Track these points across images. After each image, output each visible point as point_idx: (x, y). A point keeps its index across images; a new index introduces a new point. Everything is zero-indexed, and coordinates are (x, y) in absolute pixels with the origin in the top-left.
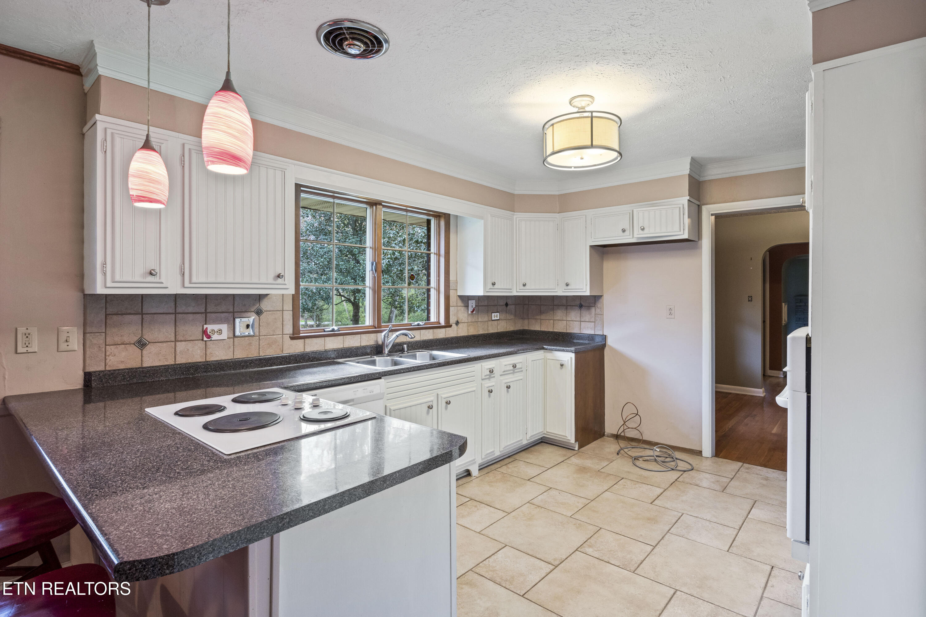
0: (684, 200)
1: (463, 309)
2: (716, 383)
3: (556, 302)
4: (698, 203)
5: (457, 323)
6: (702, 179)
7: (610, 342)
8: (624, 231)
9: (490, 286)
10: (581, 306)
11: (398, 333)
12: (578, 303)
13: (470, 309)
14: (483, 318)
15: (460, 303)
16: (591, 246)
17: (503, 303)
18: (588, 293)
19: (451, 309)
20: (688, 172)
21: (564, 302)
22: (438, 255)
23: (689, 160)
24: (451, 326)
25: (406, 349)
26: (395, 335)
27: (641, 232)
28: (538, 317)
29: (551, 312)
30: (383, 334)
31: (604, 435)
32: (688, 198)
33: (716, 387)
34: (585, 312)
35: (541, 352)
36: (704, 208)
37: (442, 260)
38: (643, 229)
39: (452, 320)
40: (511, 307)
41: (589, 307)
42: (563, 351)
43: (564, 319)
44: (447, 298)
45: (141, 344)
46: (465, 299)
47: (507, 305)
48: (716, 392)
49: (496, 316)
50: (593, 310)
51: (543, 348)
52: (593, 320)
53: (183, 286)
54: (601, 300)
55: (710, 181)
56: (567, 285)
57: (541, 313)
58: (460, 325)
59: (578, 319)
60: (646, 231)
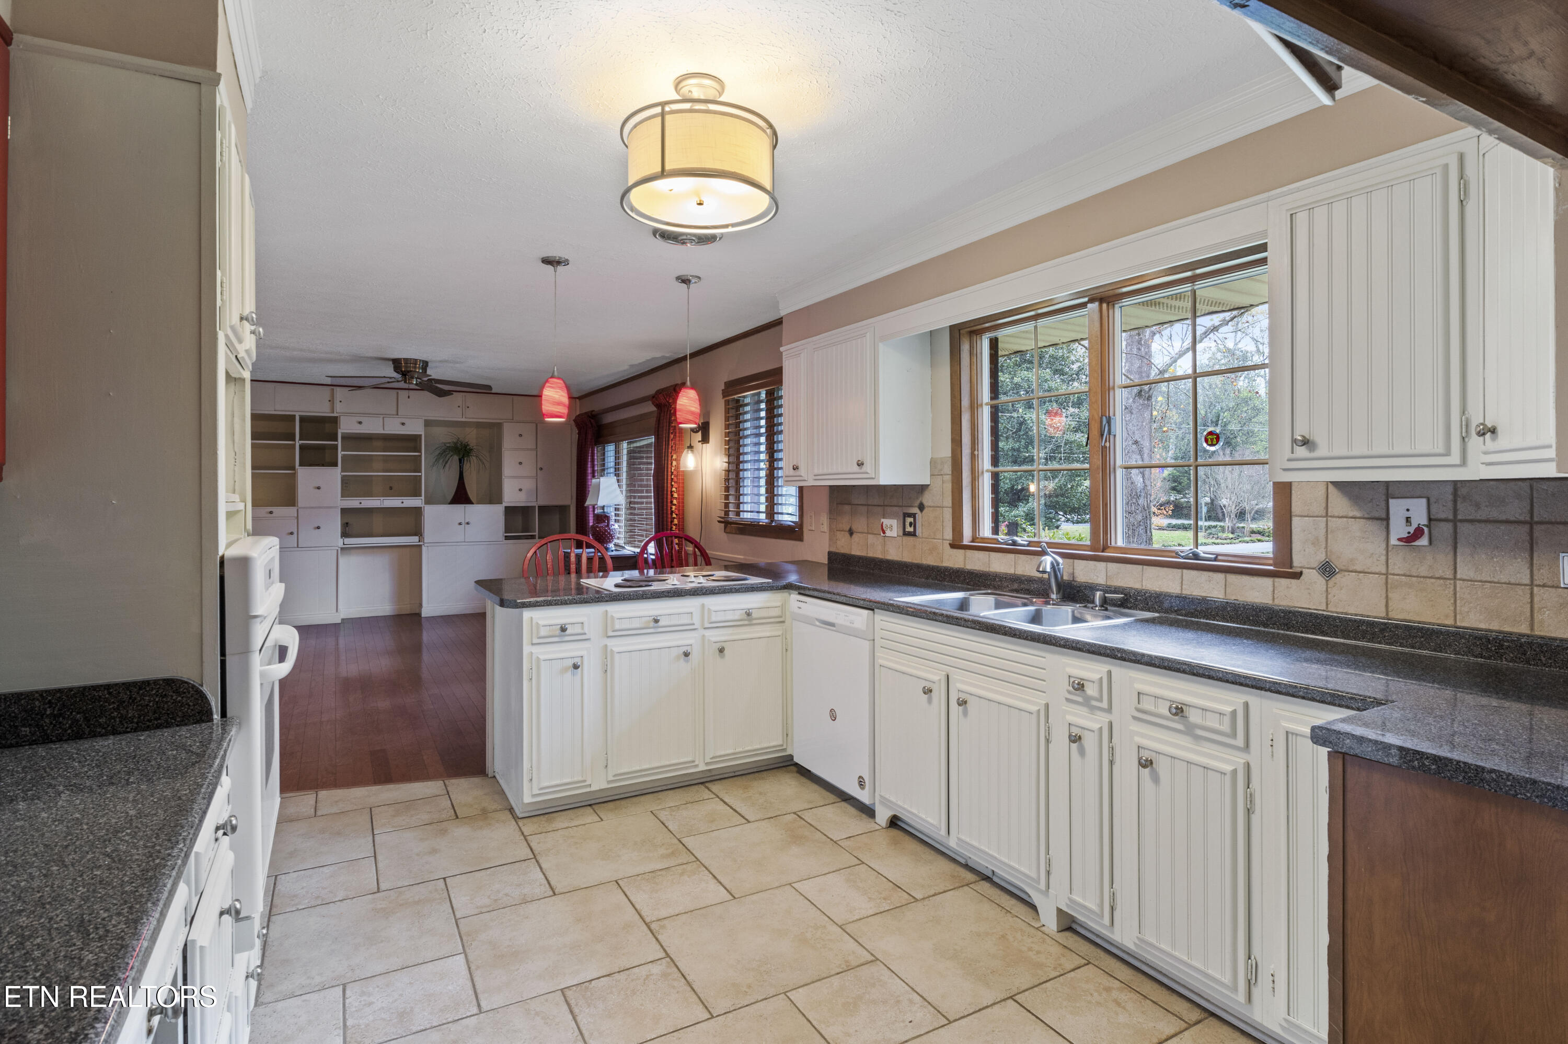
1: (1358, 524)
5: (1331, 569)
13: (1399, 530)
15: (1343, 505)
19: (1303, 523)
24: (1299, 574)
39: (1309, 557)
45: (851, 533)
58: (1345, 577)
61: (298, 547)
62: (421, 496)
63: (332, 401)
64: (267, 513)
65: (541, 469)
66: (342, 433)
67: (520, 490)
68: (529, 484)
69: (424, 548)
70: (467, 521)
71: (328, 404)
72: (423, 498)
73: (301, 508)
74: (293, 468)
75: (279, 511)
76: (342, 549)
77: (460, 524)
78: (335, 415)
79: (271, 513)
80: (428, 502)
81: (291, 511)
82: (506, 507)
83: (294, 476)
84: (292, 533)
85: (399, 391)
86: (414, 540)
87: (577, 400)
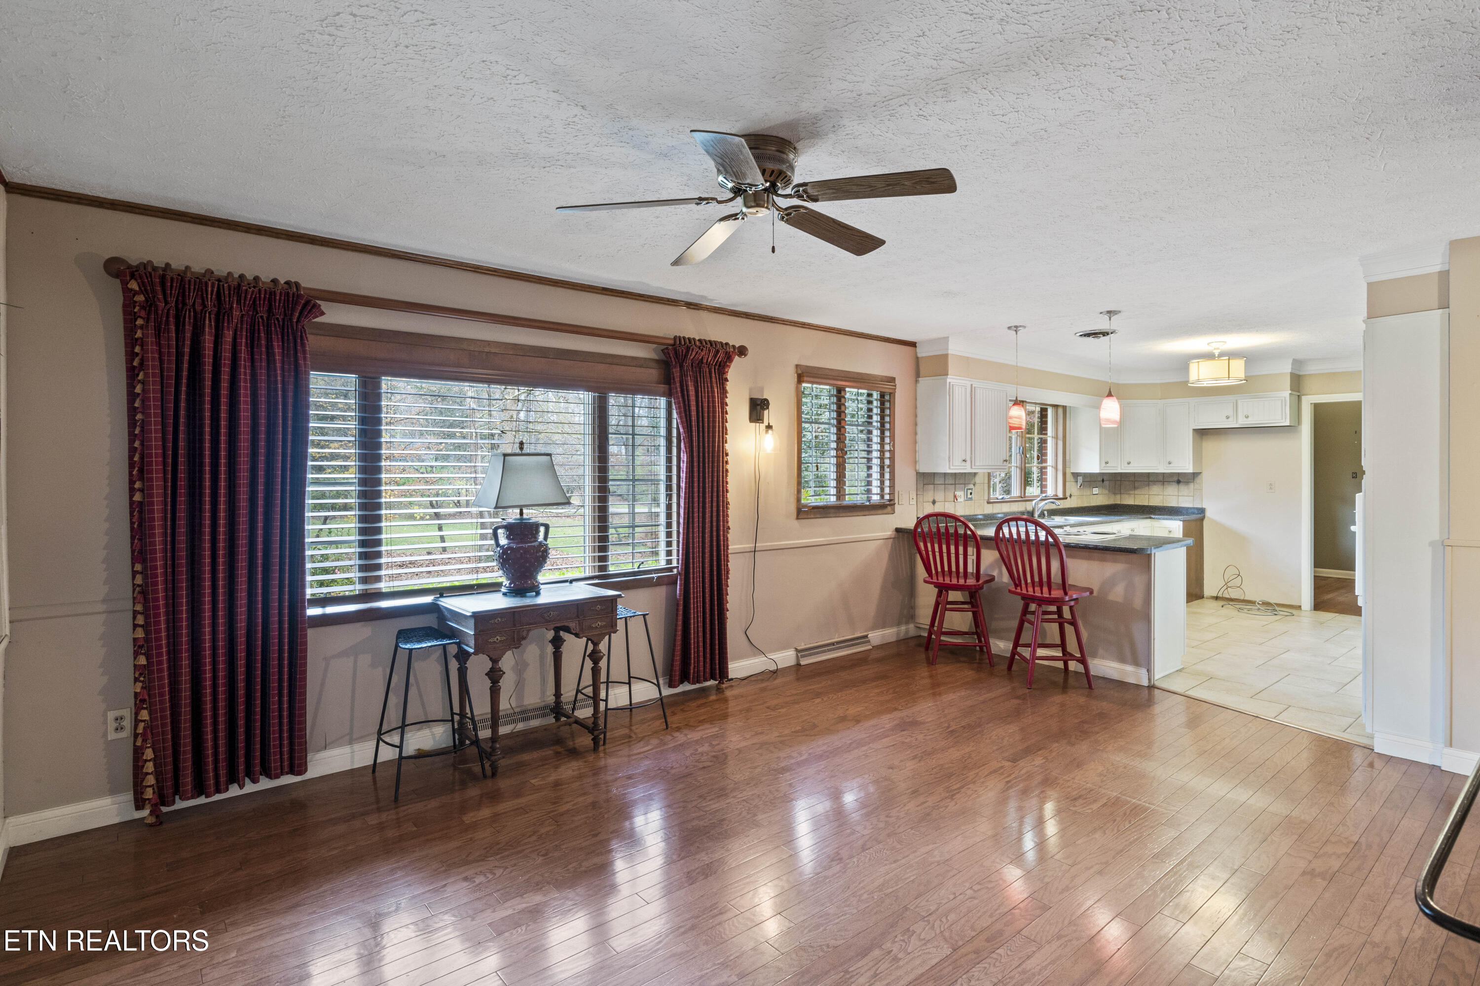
0: (1287, 393)
1: (1074, 484)
2: (1315, 567)
3: (1151, 479)
4: (1299, 394)
5: (1071, 496)
6: (1301, 373)
7: (1208, 514)
8: (1228, 418)
9: (1104, 464)
10: (1179, 482)
11: (1046, 502)
12: (1176, 479)
13: (1079, 485)
14: (1087, 492)
15: (1072, 479)
16: (1194, 430)
17: (1100, 479)
18: (1191, 471)
19: (1067, 483)
20: (1290, 371)
21: (1161, 478)
22: (1056, 438)
23: (1291, 361)
24: (1066, 498)
25: (1046, 515)
26: (1044, 503)
27: (1245, 419)
28: (1132, 492)
29: (1147, 488)
30: (1034, 502)
31: (1203, 597)
32: (1290, 392)
33: (1315, 572)
34: (1182, 487)
35: (1149, 520)
36: (1304, 398)
37: (1060, 443)
38: (1247, 417)
39: (1068, 495)
40: (1106, 483)
41: (1187, 483)
42: (1169, 519)
43: (1161, 493)
44: (1064, 474)
45: (934, 502)
46: (1076, 475)
47: (1103, 481)
48: (1315, 576)
49: (1096, 491)
50: (1191, 485)
51: (1151, 518)
52: (1192, 494)
53: (950, 468)
54: (1200, 476)
55: (1310, 375)
56: (1170, 463)
57: (1135, 488)
58: (1072, 497)
59: (1176, 493)
60: (1250, 419)
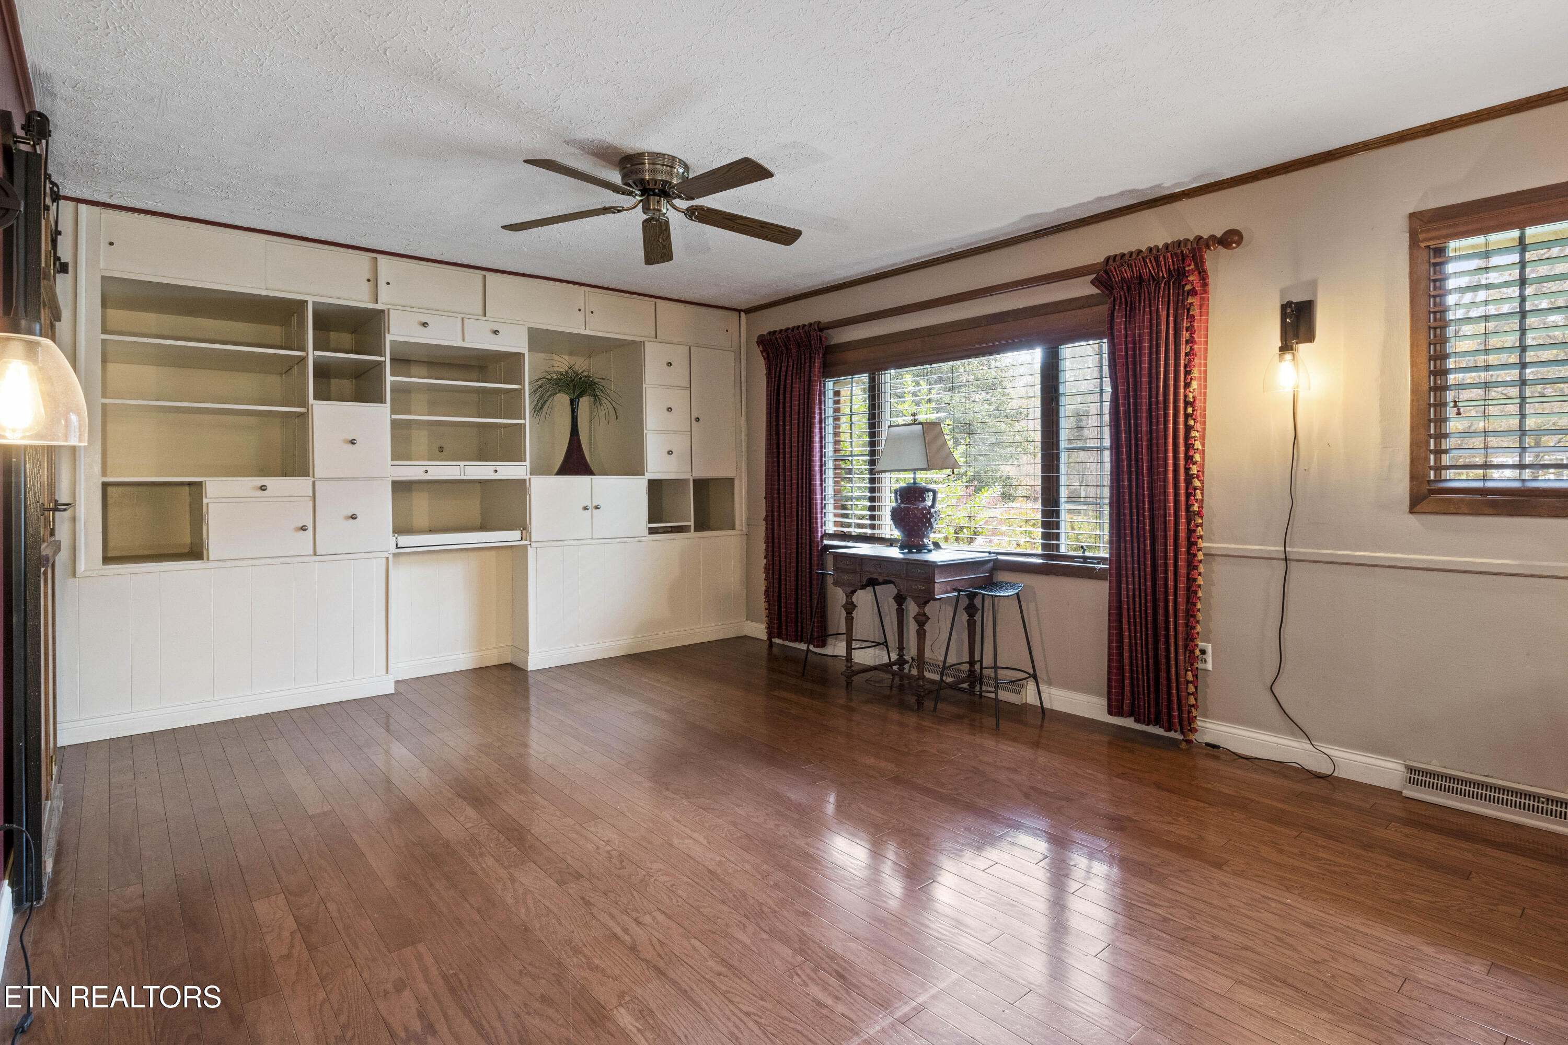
61: (315, 554)
62: (525, 461)
63: (373, 280)
64: (255, 488)
65: (698, 420)
66: (391, 341)
67: (670, 453)
68: (680, 444)
69: (531, 551)
70: (595, 504)
71: (366, 288)
72: (528, 463)
73: (321, 479)
74: (303, 403)
75: (275, 484)
76: (395, 555)
77: (585, 508)
78: (379, 306)
79: (263, 488)
80: (536, 471)
81: (300, 485)
82: (649, 481)
83: (303, 419)
84: (304, 528)
85: (488, 274)
86: (512, 536)
87: (742, 314)
